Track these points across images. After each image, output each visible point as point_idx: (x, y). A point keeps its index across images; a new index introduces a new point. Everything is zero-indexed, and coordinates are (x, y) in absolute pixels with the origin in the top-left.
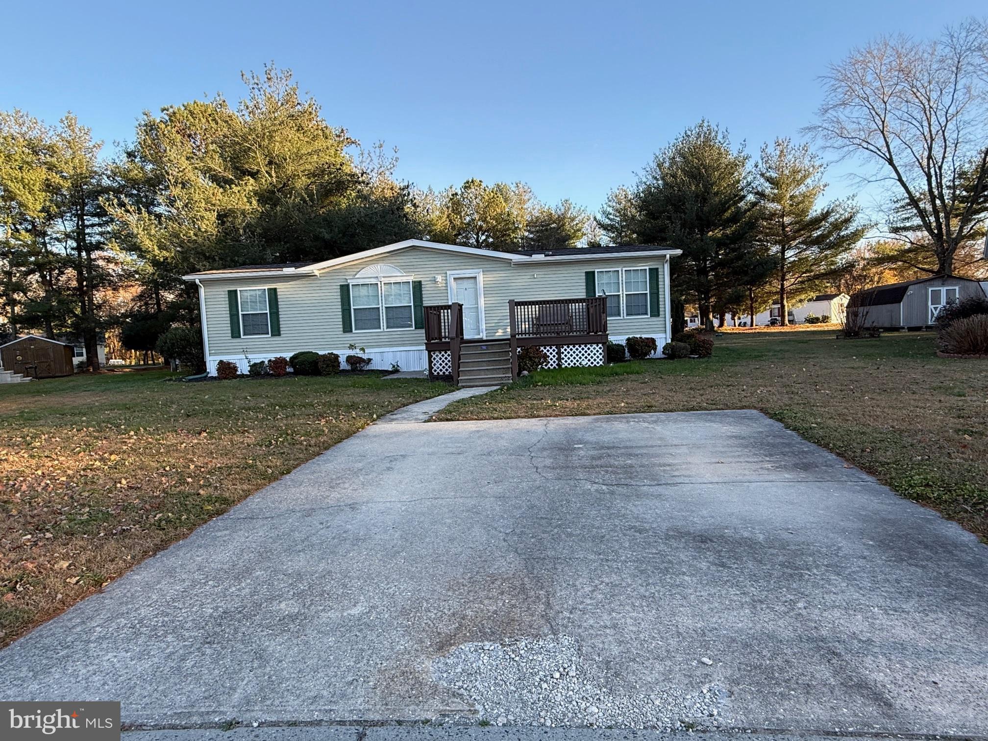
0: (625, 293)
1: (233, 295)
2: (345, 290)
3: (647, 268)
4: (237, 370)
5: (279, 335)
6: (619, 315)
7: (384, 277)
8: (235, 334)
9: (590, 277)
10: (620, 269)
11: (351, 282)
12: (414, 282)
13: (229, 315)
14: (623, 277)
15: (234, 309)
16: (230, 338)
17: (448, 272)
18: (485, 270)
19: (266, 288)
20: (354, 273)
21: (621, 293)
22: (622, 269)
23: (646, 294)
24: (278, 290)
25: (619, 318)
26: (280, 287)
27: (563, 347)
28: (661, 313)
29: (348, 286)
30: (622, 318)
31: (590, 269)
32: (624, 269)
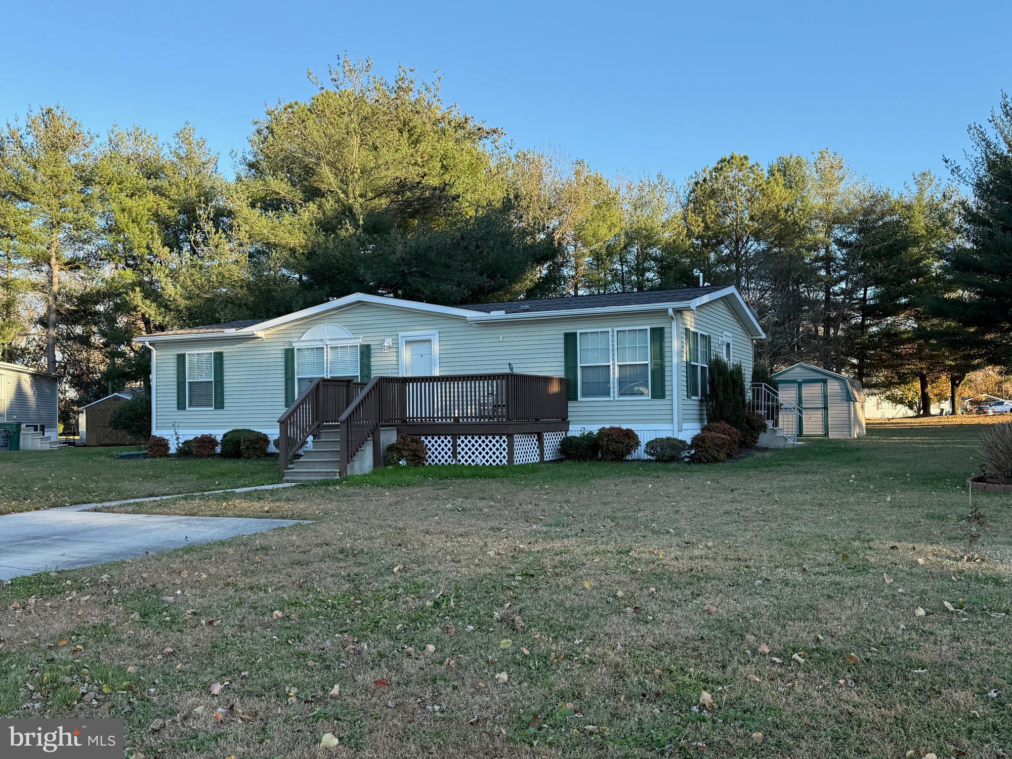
0: (616, 363)
1: (181, 358)
2: (289, 355)
3: (648, 327)
4: (168, 449)
5: (222, 407)
6: (608, 394)
7: (329, 340)
8: (181, 406)
9: (570, 340)
10: (610, 329)
11: (296, 346)
12: (362, 346)
13: (176, 383)
14: (613, 340)
15: (182, 375)
16: (176, 409)
17: (400, 334)
18: (441, 330)
19: (213, 351)
20: (300, 335)
21: (611, 363)
22: (613, 329)
23: (647, 364)
24: (225, 355)
25: (607, 399)
26: (225, 349)
27: (459, 438)
28: (667, 393)
29: (292, 350)
30: (612, 399)
31: (570, 329)
32: (616, 329)
